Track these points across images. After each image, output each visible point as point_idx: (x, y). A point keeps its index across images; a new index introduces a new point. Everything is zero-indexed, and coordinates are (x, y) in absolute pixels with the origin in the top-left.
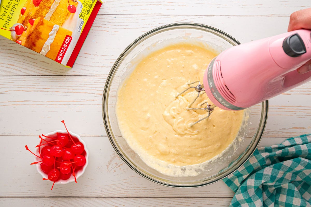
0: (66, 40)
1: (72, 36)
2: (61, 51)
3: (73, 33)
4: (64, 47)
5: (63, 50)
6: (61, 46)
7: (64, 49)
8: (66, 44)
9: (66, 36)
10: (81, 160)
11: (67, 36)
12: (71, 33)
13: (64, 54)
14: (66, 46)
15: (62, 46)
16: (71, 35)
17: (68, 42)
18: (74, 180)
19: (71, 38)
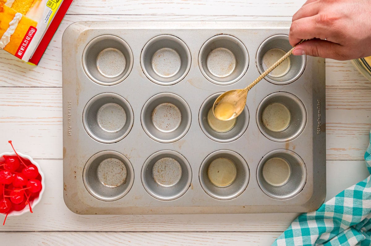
0: (30, 32)
1: (36, 28)
2: (23, 45)
3: (38, 24)
4: (26, 40)
5: (25, 43)
6: (23, 38)
7: (27, 42)
8: (29, 37)
9: (29, 27)
10: (36, 185)
11: (31, 27)
12: (36, 24)
13: (26, 48)
14: (29, 39)
15: (25, 39)
16: (36, 26)
17: (31, 35)
18: (29, 210)
19: (36, 30)
